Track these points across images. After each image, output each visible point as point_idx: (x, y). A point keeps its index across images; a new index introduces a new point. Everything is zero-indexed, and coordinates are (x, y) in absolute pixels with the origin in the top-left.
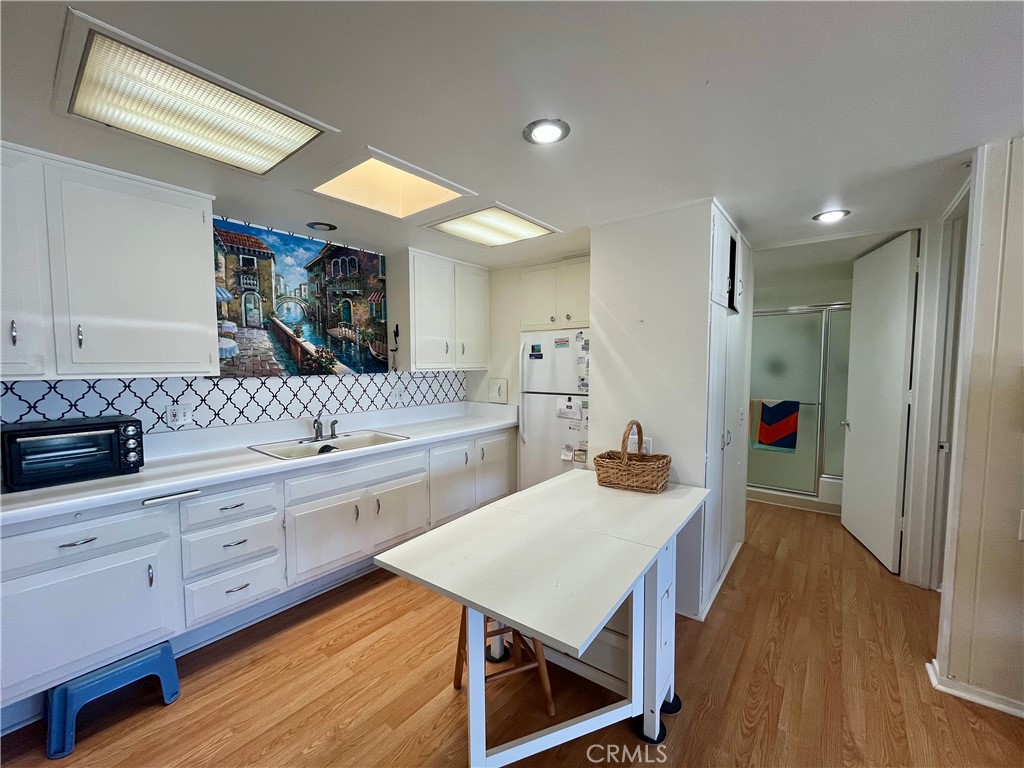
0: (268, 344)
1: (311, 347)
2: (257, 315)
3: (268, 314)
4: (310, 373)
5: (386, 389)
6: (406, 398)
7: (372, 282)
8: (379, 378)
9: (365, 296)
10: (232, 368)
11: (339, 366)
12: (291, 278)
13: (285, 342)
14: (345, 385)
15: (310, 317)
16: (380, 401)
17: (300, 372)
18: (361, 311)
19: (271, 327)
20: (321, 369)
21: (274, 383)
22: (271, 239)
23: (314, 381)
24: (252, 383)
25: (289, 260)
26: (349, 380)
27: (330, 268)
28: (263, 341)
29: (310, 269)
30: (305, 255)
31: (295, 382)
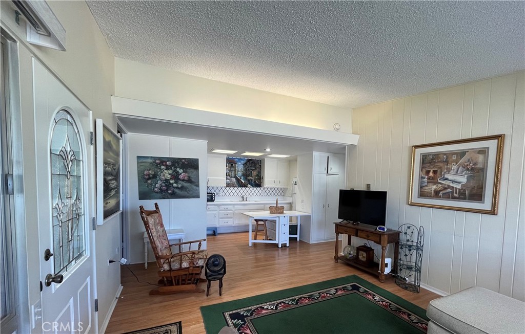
0: (235, 181)
1: (243, 181)
2: (233, 175)
3: (235, 175)
4: (243, 187)
5: (260, 192)
6: (266, 194)
7: (258, 166)
8: (259, 189)
9: (256, 169)
10: (228, 185)
11: (249, 186)
12: (240, 167)
13: (238, 180)
14: (250, 190)
15: (243, 175)
16: (258, 194)
17: (241, 187)
18: (255, 173)
19: (236, 177)
20: (245, 186)
21: (236, 188)
22: (236, 160)
23: (244, 188)
24: (232, 188)
25: (240, 163)
26: (251, 189)
27: (248, 164)
28: (234, 180)
29: (244, 165)
30: (243, 162)
31: (240, 188)
